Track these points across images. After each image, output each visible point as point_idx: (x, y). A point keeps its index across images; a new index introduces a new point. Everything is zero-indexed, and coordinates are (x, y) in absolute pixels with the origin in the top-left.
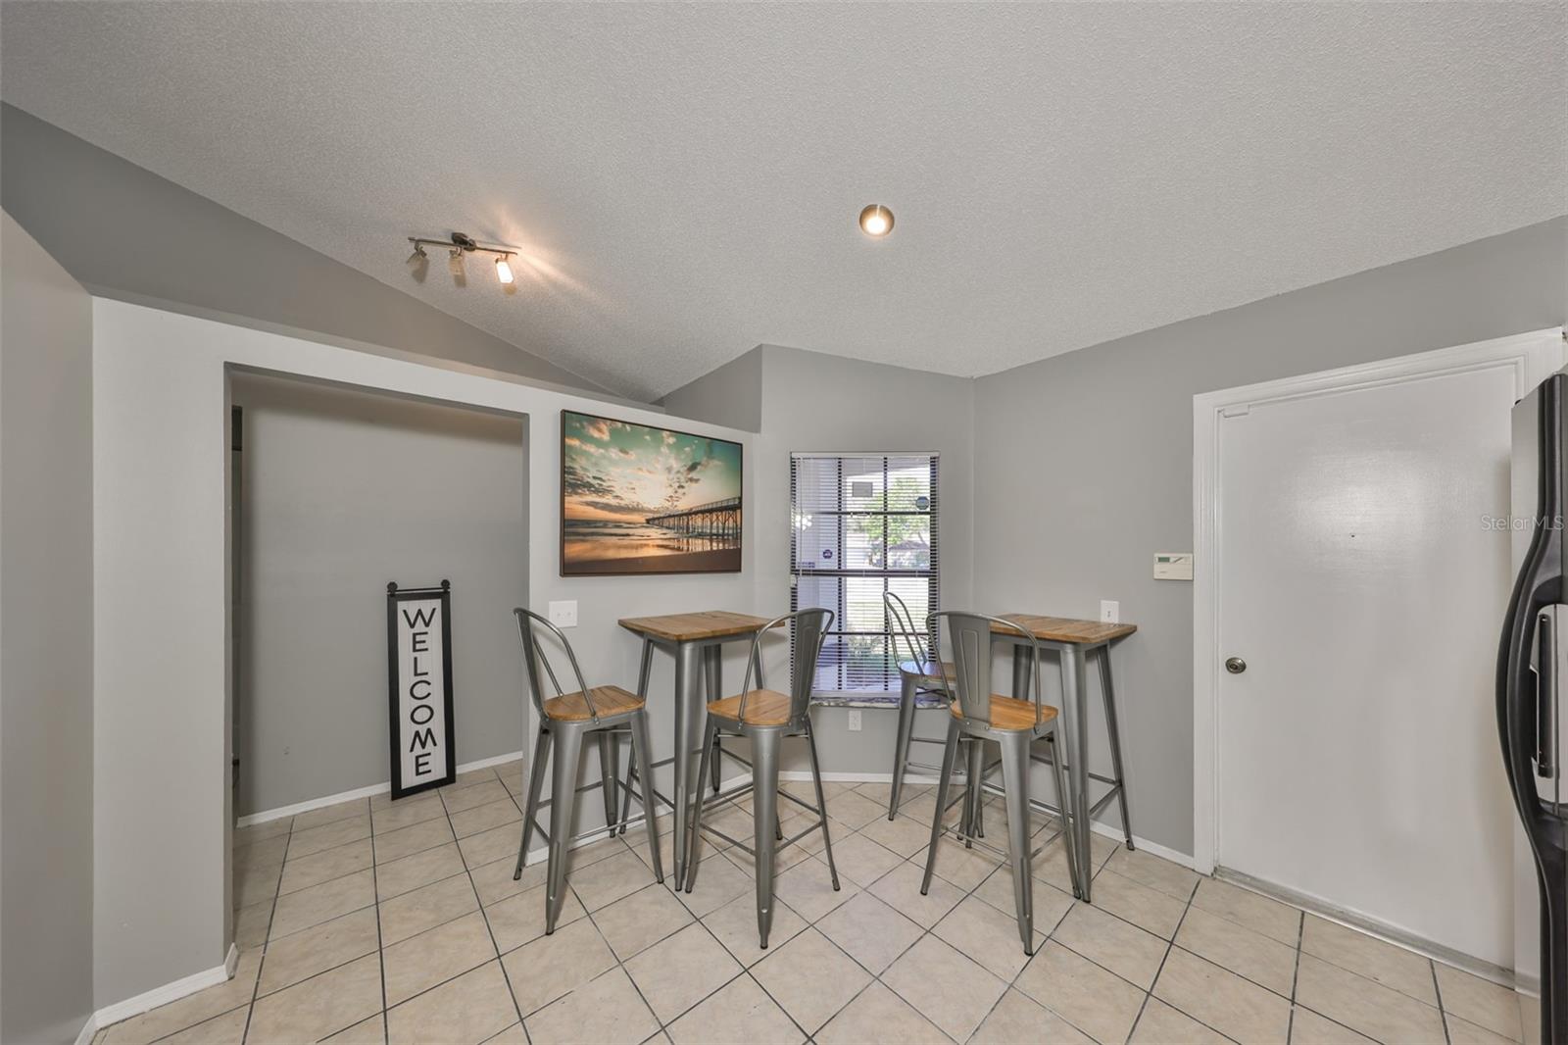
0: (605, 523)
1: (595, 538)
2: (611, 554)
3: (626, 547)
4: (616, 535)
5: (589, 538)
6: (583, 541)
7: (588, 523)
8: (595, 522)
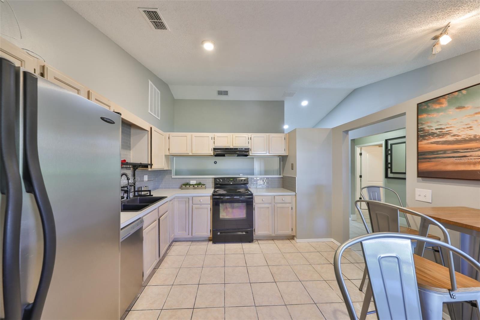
0: (445, 152)
1: (437, 160)
2: (450, 168)
3: (464, 164)
4: (454, 157)
5: (433, 160)
6: (428, 161)
7: (432, 152)
8: (437, 151)
